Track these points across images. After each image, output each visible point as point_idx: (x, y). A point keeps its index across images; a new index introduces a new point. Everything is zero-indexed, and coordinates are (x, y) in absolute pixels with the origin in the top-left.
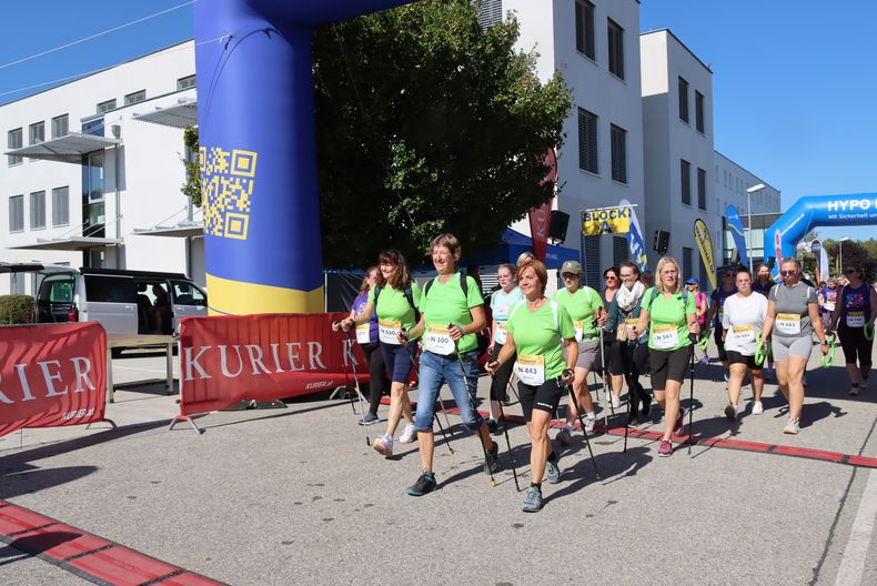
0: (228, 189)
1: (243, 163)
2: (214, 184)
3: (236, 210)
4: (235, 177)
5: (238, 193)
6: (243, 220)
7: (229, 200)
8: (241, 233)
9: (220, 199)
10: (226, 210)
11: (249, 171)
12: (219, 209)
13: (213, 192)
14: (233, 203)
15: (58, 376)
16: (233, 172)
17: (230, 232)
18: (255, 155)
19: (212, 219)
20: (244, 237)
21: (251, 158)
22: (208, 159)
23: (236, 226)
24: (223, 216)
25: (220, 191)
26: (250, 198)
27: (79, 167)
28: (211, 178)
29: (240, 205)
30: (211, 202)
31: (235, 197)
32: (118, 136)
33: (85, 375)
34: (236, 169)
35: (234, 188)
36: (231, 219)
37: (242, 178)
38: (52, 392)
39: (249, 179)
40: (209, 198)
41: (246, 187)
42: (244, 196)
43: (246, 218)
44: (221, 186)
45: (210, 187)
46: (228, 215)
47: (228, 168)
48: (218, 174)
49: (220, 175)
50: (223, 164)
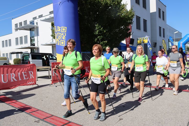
0: (61, 35)
1: (64, 29)
2: (58, 34)
3: (62, 39)
5: (63, 36)
7: (61, 37)
8: (64, 44)
9: (59, 37)
10: (60, 40)
11: (65, 31)
12: (59, 39)
13: (58, 36)
14: (62, 38)
15: (26, 75)
17: (61, 44)
18: (66, 28)
19: (57, 42)
21: (65, 28)
22: (56, 29)
24: (60, 41)
25: (59, 36)
26: (65, 37)
27: (29, 31)
28: (57, 33)
29: (63, 38)
30: (57, 38)
31: (62, 37)
32: (37, 24)
33: (32, 75)
34: (62, 31)
35: (62, 35)
36: (61, 41)
37: (63, 33)
38: (25, 79)
39: (65, 33)
41: (64, 35)
42: (64, 36)
43: (65, 41)
44: (59, 34)
45: (57, 35)
46: (61, 40)
47: (61, 31)
48: (58, 32)
49: (59, 32)
50: (60, 30)
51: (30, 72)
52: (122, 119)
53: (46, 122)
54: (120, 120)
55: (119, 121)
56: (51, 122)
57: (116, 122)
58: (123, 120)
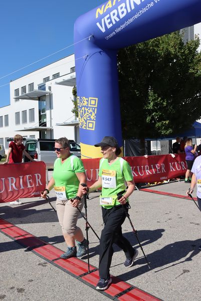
0: (88, 112)
1: (93, 102)
2: (83, 110)
3: (91, 120)
5: (91, 113)
6: (93, 123)
7: (88, 116)
8: (92, 128)
9: (85, 116)
11: (95, 105)
12: (84, 119)
13: (82, 113)
14: (89, 117)
15: (31, 180)
16: (89, 106)
17: (88, 127)
18: (97, 99)
19: (82, 123)
20: (93, 129)
21: (95, 100)
22: (80, 101)
23: (91, 125)
24: (86, 122)
25: (85, 113)
26: (95, 115)
27: (38, 101)
28: (81, 108)
29: (92, 117)
30: (82, 117)
31: (90, 115)
32: (50, 90)
33: (39, 180)
34: (90, 104)
36: (89, 123)
37: (92, 108)
38: (29, 186)
39: (95, 108)
40: (81, 115)
41: (94, 111)
42: (93, 114)
43: (94, 122)
44: (85, 111)
45: (81, 111)
46: (88, 121)
47: (88, 104)
48: (84, 106)
50: (86, 103)
51: (36, 175)
52: (189, 271)
53: (56, 266)
54: (184, 272)
55: (182, 274)
56: (64, 266)
57: (177, 276)
58: (189, 273)
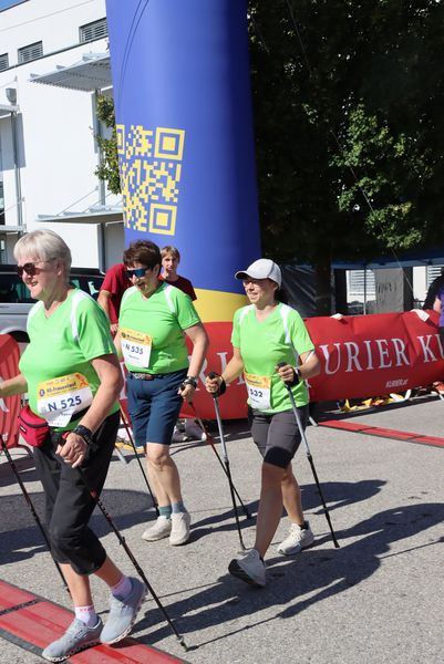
0: (152, 176)
1: (169, 144)
2: (135, 170)
3: (162, 200)
4: (160, 160)
5: (163, 180)
6: (170, 212)
7: (151, 189)
8: (168, 228)
9: (143, 188)
10: (151, 201)
11: (176, 153)
12: (142, 200)
13: (135, 178)
14: (158, 192)
16: (157, 155)
17: (155, 226)
18: (182, 133)
19: (134, 212)
20: (172, 232)
21: (177, 137)
22: (127, 139)
23: (162, 219)
24: (147, 207)
25: (143, 178)
26: (178, 185)
28: (131, 162)
29: (167, 194)
30: (132, 191)
31: (160, 185)
32: (14, 102)
34: (161, 151)
35: (158, 174)
36: (156, 210)
37: (167, 161)
39: (175, 162)
40: (130, 186)
41: (172, 173)
42: (171, 184)
43: (174, 209)
44: (143, 172)
45: (131, 174)
46: (153, 206)
47: (152, 150)
48: (139, 157)
49: (142, 159)
50: (146, 145)
